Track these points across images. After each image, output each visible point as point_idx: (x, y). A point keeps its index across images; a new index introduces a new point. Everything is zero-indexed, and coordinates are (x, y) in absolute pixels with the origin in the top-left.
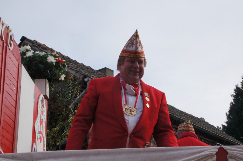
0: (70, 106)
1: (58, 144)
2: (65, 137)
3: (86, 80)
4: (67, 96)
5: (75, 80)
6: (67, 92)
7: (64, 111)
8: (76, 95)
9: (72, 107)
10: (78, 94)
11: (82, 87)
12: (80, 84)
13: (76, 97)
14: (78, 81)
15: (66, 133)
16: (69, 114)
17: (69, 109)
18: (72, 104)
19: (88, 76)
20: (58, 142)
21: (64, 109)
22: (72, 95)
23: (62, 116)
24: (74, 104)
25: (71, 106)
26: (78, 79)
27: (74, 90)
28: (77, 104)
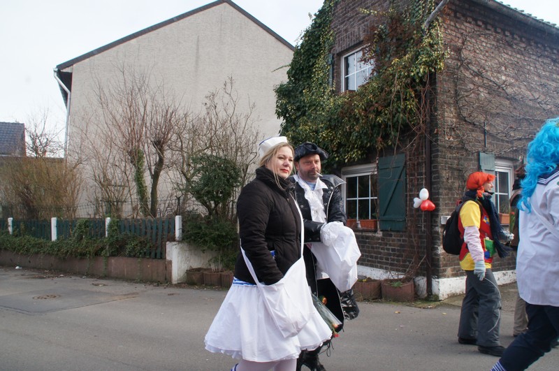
4: (416, 14)
6: (417, 9)
7: (414, 34)
8: (430, 9)
9: (426, 26)
10: (433, 8)
13: (430, 13)
15: (421, 60)
16: (422, 36)
17: (422, 30)
18: (425, 23)
20: (412, 72)
21: (415, 32)
22: (423, 12)
23: (412, 41)
24: (429, 22)
25: (424, 26)
27: (426, 5)
28: (433, 22)
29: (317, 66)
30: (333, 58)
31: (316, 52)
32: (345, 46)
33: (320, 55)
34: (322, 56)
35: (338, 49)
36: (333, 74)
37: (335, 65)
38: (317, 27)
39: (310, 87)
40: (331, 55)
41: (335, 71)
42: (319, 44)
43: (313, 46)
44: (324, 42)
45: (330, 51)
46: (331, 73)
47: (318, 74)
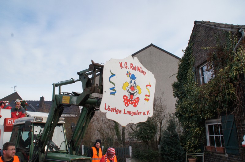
0: (233, 51)
1: (230, 76)
2: (233, 71)
3: (240, 31)
4: (229, 46)
5: (232, 34)
6: (229, 43)
8: (235, 43)
9: (234, 51)
10: (237, 42)
11: (238, 37)
12: (236, 35)
13: (236, 44)
14: (235, 33)
16: (233, 56)
17: (233, 53)
18: (234, 50)
19: (241, 28)
21: (230, 54)
22: (233, 44)
23: (229, 59)
24: (236, 49)
26: (234, 32)
27: (233, 41)
28: (238, 48)
29: (189, 73)
30: (195, 69)
31: (188, 67)
32: (200, 63)
33: (189, 68)
34: (191, 68)
35: (197, 65)
36: (196, 76)
37: (196, 72)
38: (186, 56)
39: (186, 83)
40: (194, 68)
41: (197, 75)
42: (188, 63)
43: (186, 64)
44: (191, 62)
45: (193, 66)
46: (195, 76)
47: (190, 77)
